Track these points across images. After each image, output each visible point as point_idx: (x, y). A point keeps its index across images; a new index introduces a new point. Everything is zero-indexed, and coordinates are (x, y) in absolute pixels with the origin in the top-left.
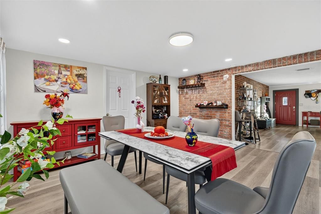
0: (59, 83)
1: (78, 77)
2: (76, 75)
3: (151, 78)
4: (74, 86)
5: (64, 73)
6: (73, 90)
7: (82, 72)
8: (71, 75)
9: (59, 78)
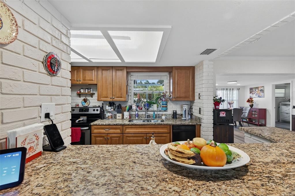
4: (259, 95)
5: (256, 90)
6: (259, 97)
7: (262, 88)
8: (258, 90)
9: (255, 92)
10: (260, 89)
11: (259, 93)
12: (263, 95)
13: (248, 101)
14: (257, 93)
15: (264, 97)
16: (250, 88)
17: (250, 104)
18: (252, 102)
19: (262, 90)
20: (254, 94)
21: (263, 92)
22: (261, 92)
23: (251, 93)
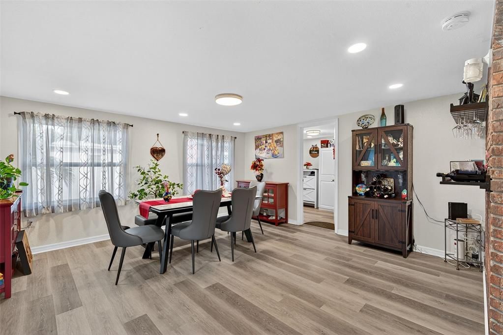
1: (277, 143)
2: (276, 141)
3: (362, 120)
4: (274, 151)
5: (269, 141)
6: (274, 156)
7: (279, 137)
8: (272, 142)
9: (266, 147)
10: (275, 139)
11: (274, 147)
12: (282, 152)
13: (255, 167)
14: (270, 149)
15: (283, 157)
16: (255, 137)
17: (258, 173)
18: (262, 169)
19: (278, 140)
20: (264, 151)
21: (281, 145)
22: (277, 145)
23: (257, 147)
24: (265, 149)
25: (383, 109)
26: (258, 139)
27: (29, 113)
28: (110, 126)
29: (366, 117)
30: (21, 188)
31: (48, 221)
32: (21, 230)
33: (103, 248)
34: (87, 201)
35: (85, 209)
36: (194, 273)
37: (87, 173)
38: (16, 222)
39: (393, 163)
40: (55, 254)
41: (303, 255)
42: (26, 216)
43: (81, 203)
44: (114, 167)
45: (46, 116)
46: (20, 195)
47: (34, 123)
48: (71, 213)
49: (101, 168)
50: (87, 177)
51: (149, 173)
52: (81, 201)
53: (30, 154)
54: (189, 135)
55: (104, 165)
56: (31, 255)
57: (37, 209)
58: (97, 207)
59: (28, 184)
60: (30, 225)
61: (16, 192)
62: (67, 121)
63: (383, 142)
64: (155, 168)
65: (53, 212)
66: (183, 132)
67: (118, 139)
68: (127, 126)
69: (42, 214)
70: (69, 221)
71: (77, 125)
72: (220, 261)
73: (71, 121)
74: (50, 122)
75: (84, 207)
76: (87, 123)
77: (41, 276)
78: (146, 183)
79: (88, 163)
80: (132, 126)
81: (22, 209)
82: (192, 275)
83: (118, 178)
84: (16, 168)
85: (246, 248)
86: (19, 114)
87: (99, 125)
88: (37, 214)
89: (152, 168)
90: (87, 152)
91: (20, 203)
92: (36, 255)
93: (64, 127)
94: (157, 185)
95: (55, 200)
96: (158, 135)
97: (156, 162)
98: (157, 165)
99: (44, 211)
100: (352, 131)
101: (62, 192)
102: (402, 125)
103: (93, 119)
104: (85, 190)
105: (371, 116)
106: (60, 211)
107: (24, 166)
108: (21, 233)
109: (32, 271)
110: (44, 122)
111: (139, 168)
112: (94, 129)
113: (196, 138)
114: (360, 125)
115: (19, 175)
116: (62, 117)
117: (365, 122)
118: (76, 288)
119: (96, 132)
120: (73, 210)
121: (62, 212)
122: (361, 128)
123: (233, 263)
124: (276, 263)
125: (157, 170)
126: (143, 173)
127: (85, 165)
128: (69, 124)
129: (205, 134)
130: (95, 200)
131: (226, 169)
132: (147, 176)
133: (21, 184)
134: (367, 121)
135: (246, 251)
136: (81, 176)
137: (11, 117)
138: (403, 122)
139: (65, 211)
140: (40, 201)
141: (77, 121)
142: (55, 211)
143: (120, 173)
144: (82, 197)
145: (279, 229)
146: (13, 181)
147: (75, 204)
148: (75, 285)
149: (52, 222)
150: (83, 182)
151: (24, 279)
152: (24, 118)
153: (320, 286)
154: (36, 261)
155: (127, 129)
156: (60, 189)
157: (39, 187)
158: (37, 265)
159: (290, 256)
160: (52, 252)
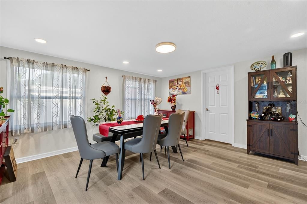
0: (177, 89)
1: (186, 84)
2: (185, 83)
3: (255, 66)
4: (184, 90)
5: (179, 83)
6: (183, 93)
7: (187, 80)
8: (182, 83)
9: (177, 87)
10: (184, 81)
11: (184, 86)
12: (190, 90)
13: (170, 100)
14: (180, 88)
15: (191, 94)
16: (169, 80)
17: (173, 104)
18: (175, 102)
19: (187, 82)
20: (176, 90)
21: (189, 85)
22: (186, 85)
23: (170, 87)
24: (176, 88)
25: (273, 57)
26: (171, 82)
27: (16, 58)
28: (74, 70)
29: (258, 63)
30: (9, 113)
31: (29, 138)
32: (9, 145)
33: (70, 158)
34: (57, 124)
35: (56, 129)
36: (144, 179)
37: (58, 103)
38: (4, 140)
39: (282, 95)
40: (34, 163)
41: (220, 164)
42: (12, 135)
43: (53, 125)
44: (76, 100)
45: (29, 61)
46: (8, 119)
47: (19, 66)
48: (46, 132)
49: (68, 100)
50: (58, 107)
51: (101, 104)
52: (54, 124)
53: (16, 89)
54: (127, 78)
55: (70, 98)
56: (16, 165)
57: (20, 130)
58: (64, 128)
59: (14, 111)
60: (16, 141)
61: (5, 117)
62: (44, 65)
63: (274, 80)
64: (104, 101)
65: (33, 131)
66: (123, 76)
67: (79, 80)
68: (86, 70)
69: (25, 134)
70: (45, 138)
71: (51, 69)
72: (160, 168)
73: (47, 65)
74: (31, 66)
75: (55, 128)
76: (58, 67)
77: (24, 183)
78: (98, 111)
79: (58, 96)
80: (89, 70)
81: (9, 130)
82: (144, 181)
83: (80, 107)
84: (5, 98)
85: (175, 158)
86: (8, 58)
87: (66, 68)
88: (21, 134)
89: (102, 101)
90: (58, 88)
91: (8, 125)
92: (20, 164)
93: (42, 70)
94: (107, 112)
95: (34, 123)
96: (106, 77)
97: (105, 96)
98: (106, 98)
99: (25, 131)
100: (248, 73)
101: (40, 117)
102: (290, 67)
103: (62, 65)
104: (56, 116)
105: (262, 62)
106: (39, 131)
107: (12, 97)
108: (9, 149)
109: (17, 178)
110: (26, 65)
111: (94, 100)
112: (63, 72)
113: (131, 80)
114: (253, 69)
115: (8, 104)
116: (40, 62)
117: (258, 67)
118: (53, 194)
119: (64, 74)
120: (47, 130)
121: (40, 132)
122: (255, 71)
123: (170, 170)
124: (203, 170)
125: (106, 102)
126: (97, 104)
127: (56, 98)
128: (45, 68)
129: (137, 78)
130: (63, 123)
131: (158, 101)
132: (99, 106)
133: (9, 111)
134: (260, 66)
135: (176, 160)
136: (54, 106)
137: (2, 61)
138: (291, 65)
139: (42, 131)
140: (23, 124)
141: (51, 66)
142: (35, 131)
143: (81, 104)
144: (54, 121)
145: (191, 143)
146: (2, 108)
147: (49, 126)
148: (52, 192)
149: (32, 139)
150: (55, 110)
151: (11, 185)
152: (12, 62)
153: (250, 190)
154: (19, 169)
155: (86, 72)
156: (38, 115)
157: (22, 114)
158: (20, 173)
159: (211, 164)
160: (32, 161)
